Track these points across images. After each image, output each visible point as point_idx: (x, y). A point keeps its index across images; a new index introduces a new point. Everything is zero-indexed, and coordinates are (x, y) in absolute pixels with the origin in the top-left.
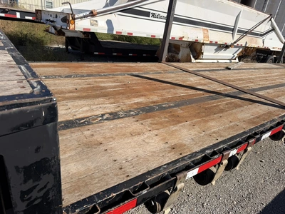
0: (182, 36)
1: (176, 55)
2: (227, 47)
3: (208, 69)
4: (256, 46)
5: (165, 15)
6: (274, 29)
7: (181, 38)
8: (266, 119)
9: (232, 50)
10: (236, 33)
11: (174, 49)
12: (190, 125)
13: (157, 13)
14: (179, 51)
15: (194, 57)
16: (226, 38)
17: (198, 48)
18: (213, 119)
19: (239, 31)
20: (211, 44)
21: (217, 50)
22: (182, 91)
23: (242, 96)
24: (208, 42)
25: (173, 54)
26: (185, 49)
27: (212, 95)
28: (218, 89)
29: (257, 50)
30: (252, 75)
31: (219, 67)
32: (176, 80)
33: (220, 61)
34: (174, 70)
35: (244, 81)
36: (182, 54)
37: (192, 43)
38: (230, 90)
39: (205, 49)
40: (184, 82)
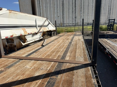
0: (12, 35)
1: (13, 44)
2: (36, 34)
6: (50, 23)
7: (12, 36)
9: (39, 34)
11: (10, 41)
14: (14, 41)
15: (23, 42)
16: (34, 30)
17: (23, 37)
19: (38, 26)
20: (29, 34)
21: (32, 36)
24: (27, 34)
25: (11, 44)
26: (17, 40)
28: (48, 69)
29: (47, 31)
30: (54, 46)
31: (38, 46)
32: (17, 76)
33: (36, 40)
34: (13, 61)
35: (55, 52)
36: (16, 42)
37: (19, 36)
38: (55, 65)
39: (27, 37)
40: (23, 74)
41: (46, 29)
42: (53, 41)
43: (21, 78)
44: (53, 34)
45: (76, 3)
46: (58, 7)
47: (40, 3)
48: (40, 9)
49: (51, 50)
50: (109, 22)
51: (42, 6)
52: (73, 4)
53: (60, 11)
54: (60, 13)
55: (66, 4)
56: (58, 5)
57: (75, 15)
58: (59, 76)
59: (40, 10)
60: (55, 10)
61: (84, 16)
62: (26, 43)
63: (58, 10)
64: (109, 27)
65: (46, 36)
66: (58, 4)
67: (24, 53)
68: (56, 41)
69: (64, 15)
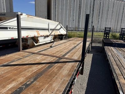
0: (27, 35)
1: (27, 43)
2: (48, 36)
3: (43, 49)
4: (58, 34)
5: (17, 27)
6: (62, 27)
7: (27, 36)
8: (73, 70)
9: (50, 37)
10: (50, 30)
11: (25, 40)
12: (45, 92)
13: (12, 27)
14: (28, 41)
15: (35, 43)
16: (46, 33)
17: (36, 39)
18: (54, 81)
19: (51, 30)
20: (41, 36)
21: (44, 38)
22: (35, 68)
23: (61, 61)
24: (40, 36)
25: (25, 43)
26: (30, 40)
27: (49, 65)
28: (51, 60)
29: (59, 35)
30: (61, 48)
31: (48, 47)
32: (31, 61)
33: (47, 42)
34: (28, 54)
35: (59, 52)
36: (30, 42)
37: (33, 37)
38: (56, 59)
39: (39, 39)
40: (35, 61)
41: (57, 33)
42: (60, 44)
43: (33, 62)
44: (64, 38)
45: (95, 6)
46: (74, 10)
47: (56, 4)
48: (56, 10)
49: (57, 51)
50: (122, 31)
51: (58, 8)
52: (91, 7)
53: (76, 14)
54: (76, 17)
55: (83, 7)
56: (74, 8)
57: (92, 20)
58: (56, 64)
59: (56, 12)
60: (71, 13)
61: (102, 22)
62: (38, 44)
63: (74, 13)
64: (121, 36)
65: (57, 39)
66: (74, 6)
67: (36, 50)
68: (63, 44)
69: (80, 18)
